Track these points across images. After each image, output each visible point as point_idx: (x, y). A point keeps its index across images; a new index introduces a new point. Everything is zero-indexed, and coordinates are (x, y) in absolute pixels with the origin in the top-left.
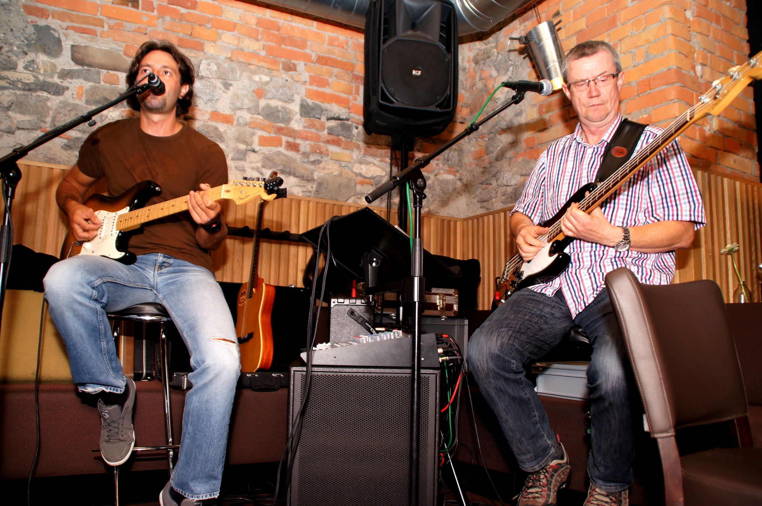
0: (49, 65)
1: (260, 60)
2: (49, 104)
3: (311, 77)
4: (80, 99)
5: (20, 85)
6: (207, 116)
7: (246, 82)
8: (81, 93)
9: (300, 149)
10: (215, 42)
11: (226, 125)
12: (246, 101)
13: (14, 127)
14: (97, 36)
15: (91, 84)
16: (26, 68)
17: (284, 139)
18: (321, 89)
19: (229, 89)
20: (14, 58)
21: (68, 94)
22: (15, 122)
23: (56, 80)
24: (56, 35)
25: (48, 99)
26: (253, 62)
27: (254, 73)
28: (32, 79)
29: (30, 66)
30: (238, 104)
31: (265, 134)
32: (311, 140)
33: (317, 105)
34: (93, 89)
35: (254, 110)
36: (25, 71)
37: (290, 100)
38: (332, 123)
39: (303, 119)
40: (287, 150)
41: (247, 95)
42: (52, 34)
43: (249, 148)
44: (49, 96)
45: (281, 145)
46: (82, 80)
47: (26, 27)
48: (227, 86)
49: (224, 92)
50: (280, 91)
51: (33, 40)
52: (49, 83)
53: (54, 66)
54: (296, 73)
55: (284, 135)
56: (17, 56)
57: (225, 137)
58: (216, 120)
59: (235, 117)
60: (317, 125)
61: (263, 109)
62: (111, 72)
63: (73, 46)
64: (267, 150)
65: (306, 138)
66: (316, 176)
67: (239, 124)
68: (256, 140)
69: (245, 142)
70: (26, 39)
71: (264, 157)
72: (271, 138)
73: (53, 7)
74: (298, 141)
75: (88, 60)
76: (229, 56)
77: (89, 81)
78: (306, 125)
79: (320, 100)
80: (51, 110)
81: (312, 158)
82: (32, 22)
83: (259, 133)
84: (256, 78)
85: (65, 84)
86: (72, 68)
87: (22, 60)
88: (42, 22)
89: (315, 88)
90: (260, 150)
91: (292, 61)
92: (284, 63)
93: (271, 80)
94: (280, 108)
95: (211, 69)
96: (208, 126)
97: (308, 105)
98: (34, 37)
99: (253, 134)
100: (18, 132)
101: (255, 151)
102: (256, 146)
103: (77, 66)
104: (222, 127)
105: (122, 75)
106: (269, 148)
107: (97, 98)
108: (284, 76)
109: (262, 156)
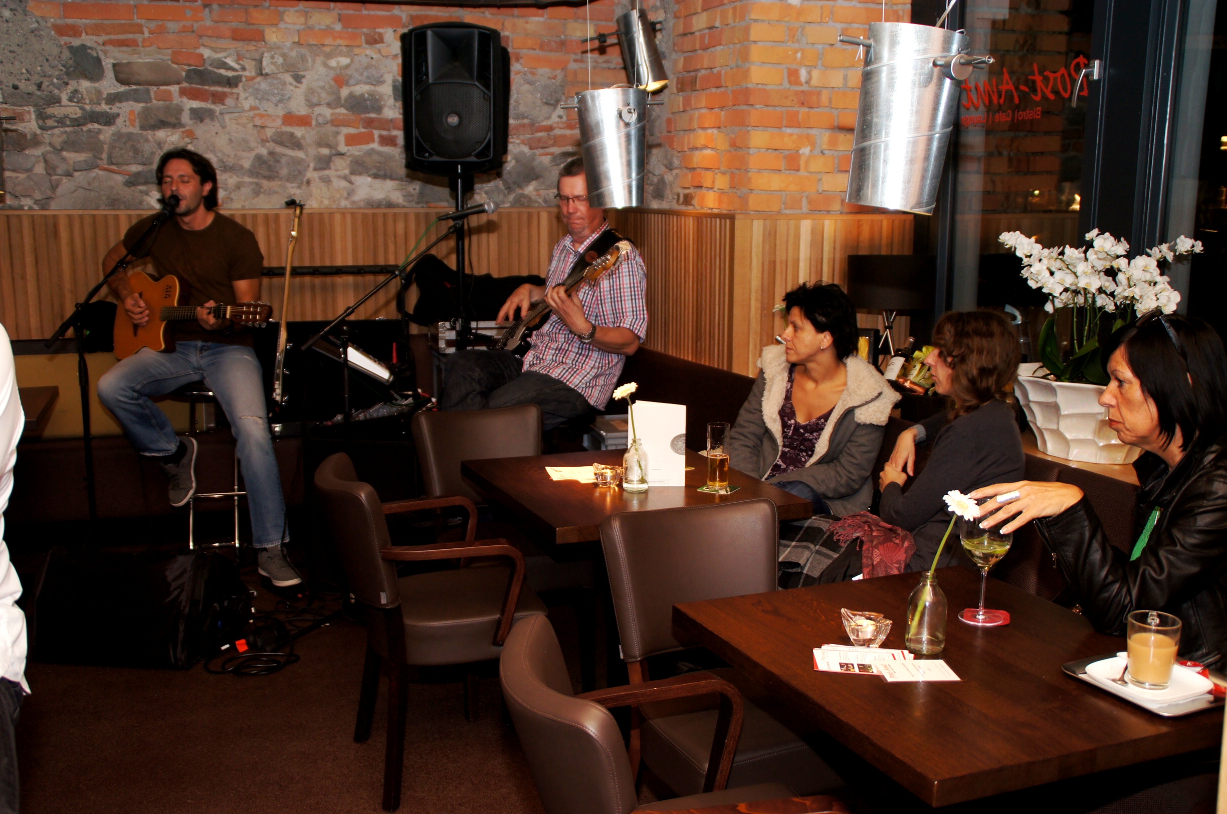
0: (93, 91)
1: (335, 38)
2: (102, 137)
4: (134, 126)
5: (68, 123)
6: (279, 122)
7: (322, 70)
8: (133, 118)
9: (397, 142)
10: (276, 25)
11: (303, 128)
13: (71, 171)
14: (138, 46)
15: (142, 105)
16: (70, 100)
17: (376, 133)
19: (301, 83)
20: (56, 91)
21: (119, 121)
22: (71, 162)
23: (104, 107)
24: (95, 55)
25: (99, 132)
26: (327, 42)
27: (329, 56)
28: (79, 113)
29: (74, 97)
30: (315, 100)
31: (352, 131)
34: (146, 111)
35: (335, 103)
36: (70, 104)
37: (379, 82)
39: (398, 104)
40: (380, 145)
41: (324, 86)
42: (89, 54)
43: (334, 152)
44: (100, 127)
45: (373, 141)
46: (132, 102)
47: (61, 52)
48: (298, 78)
49: (296, 87)
50: (365, 74)
51: (71, 67)
52: (98, 113)
53: (99, 92)
54: (384, 44)
55: (376, 129)
56: (59, 89)
57: (304, 144)
58: (290, 125)
59: (313, 116)
61: (346, 100)
62: (162, 88)
63: (114, 65)
64: (357, 151)
68: (341, 139)
69: (328, 146)
70: (64, 66)
71: (352, 162)
72: (360, 134)
73: (84, 21)
74: (394, 133)
75: (135, 78)
76: (296, 40)
77: (140, 103)
80: (105, 144)
82: (66, 44)
83: (345, 131)
84: (333, 63)
85: (115, 110)
86: (119, 91)
87: (65, 92)
88: (76, 42)
90: (348, 150)
91: (377, 30)
92: (366, 35)
93: (352, 61)
94: (367, 95)
95: (276, 62)
96: (283, 133)
98: (71, 62)
99: (338, 133)
100: (76, 174)
101: (343, 154)
102: (343, 148)
103: (123, 86)
104: (299, 132)
105: (174, 89)
106: (358, 147)
107: (152, 122)
108: (368, 52)
109: (350, 159)
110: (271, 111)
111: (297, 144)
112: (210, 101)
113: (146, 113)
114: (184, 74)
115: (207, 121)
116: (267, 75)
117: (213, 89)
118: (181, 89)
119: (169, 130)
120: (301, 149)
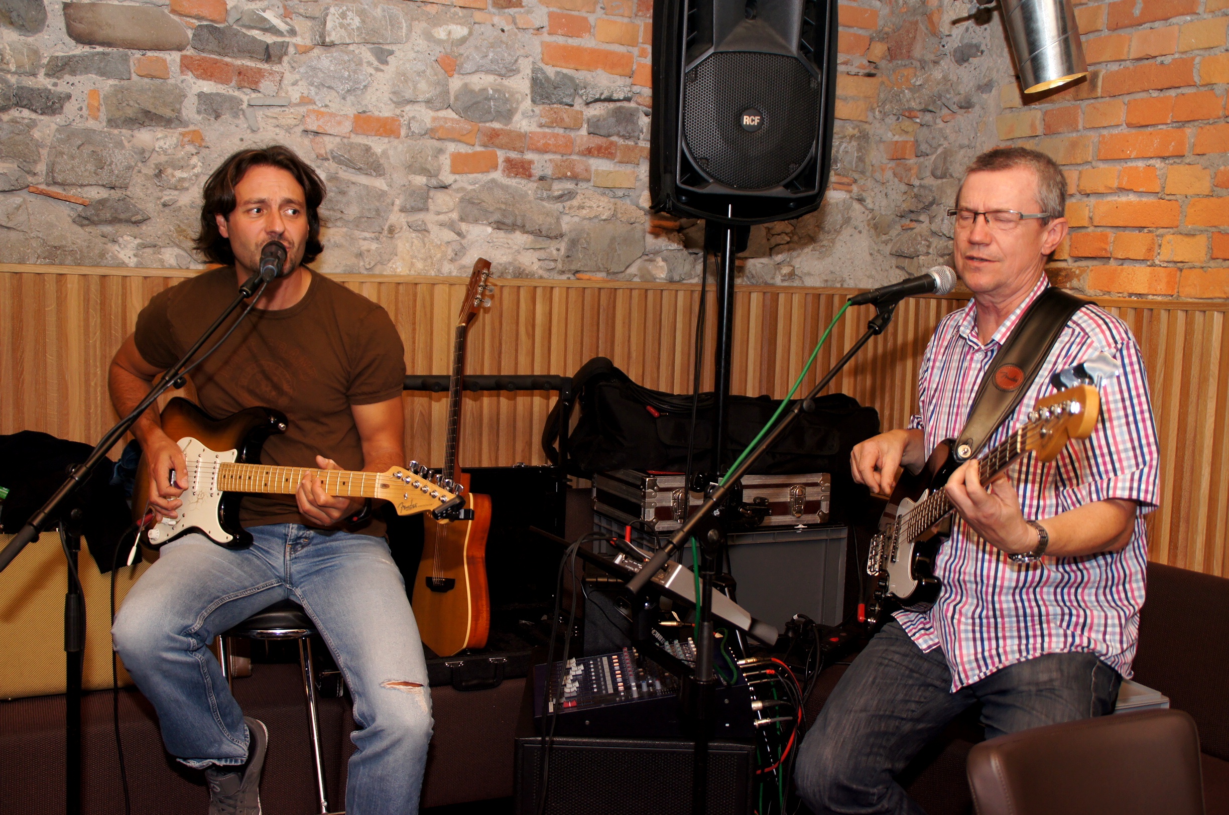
0: (25, 50)
2: (36, 134)
3: (551, 15)
4: (96, 118)
6: (347, 126)
7: (421, 43)
8: (96, 105)
9: (533, 171)
11: (386, 140)
12: (423, 85)
15: (111, 82)
17: (501, 155)
18: (573, 42)
19: (386, 63)
21: (70, 108)
23: (42, 81)
27: (436, 21)
30: (408, 94)
31: (463, 149)
32: (555, 153)
33: (565, 75)
34: (118, 91)
35: (439, 101)
37: (511, 70)
38: (597, 110)
39: (538, 109)
40: (508, 176)
41: (424, 72)
43: (434, 182)
44: (34, 116)
45: (495, 167)
46: (94, 76)
48: (382, 56)
49: (377, 69)
50: (491, 55)
52: (31, 91)
53: (35, 53)
54: (522, 10)
55: (501, 147)
57: (386, 166)
58: (366, 134)
59: (402, 120)
60: (567, 120)
61: (457, 98)
62: (149, 54)
63: (66, 6)
64: (468, 182)
65: (543, 150)
66: (567, 223)
67: (411, 135)
68: (445, 161)
69: (424, 171)
71: (462, 200)
72: (475, 154)
74: (529, 156)
75: (102, 34)
77: (109, 78)
78: (543, 121)
79: (572, 66)
80: (43, 147)
81: (558, 188)
83: (452, 147)
84: (441, 33)
85: (62, 86)
86: (71, 53)
89: (560, 40)
90: (455, 181)
93: (470, 33)
94: (491, 92)
95: (349, 25)
96: (352, 146)
97: (547, 79)
99: (441, 151)
101: (445, 187)
102: (447, 177)
103: (80, 46)
104: (378, 145)
105: (173, 58)
106: (471, 176)
107: (130, 112)
108: (496, 20)
109: (460, 195)
110: (334, 107)
111: (375, 168)
112: (233, 83)
113: (119, 97)
114: (190, 34)
115: (226, 117)
116: (333, 45)
117: (238, 62)
118: (183, 58)
119: (159, 129)
120: (380, 175)
